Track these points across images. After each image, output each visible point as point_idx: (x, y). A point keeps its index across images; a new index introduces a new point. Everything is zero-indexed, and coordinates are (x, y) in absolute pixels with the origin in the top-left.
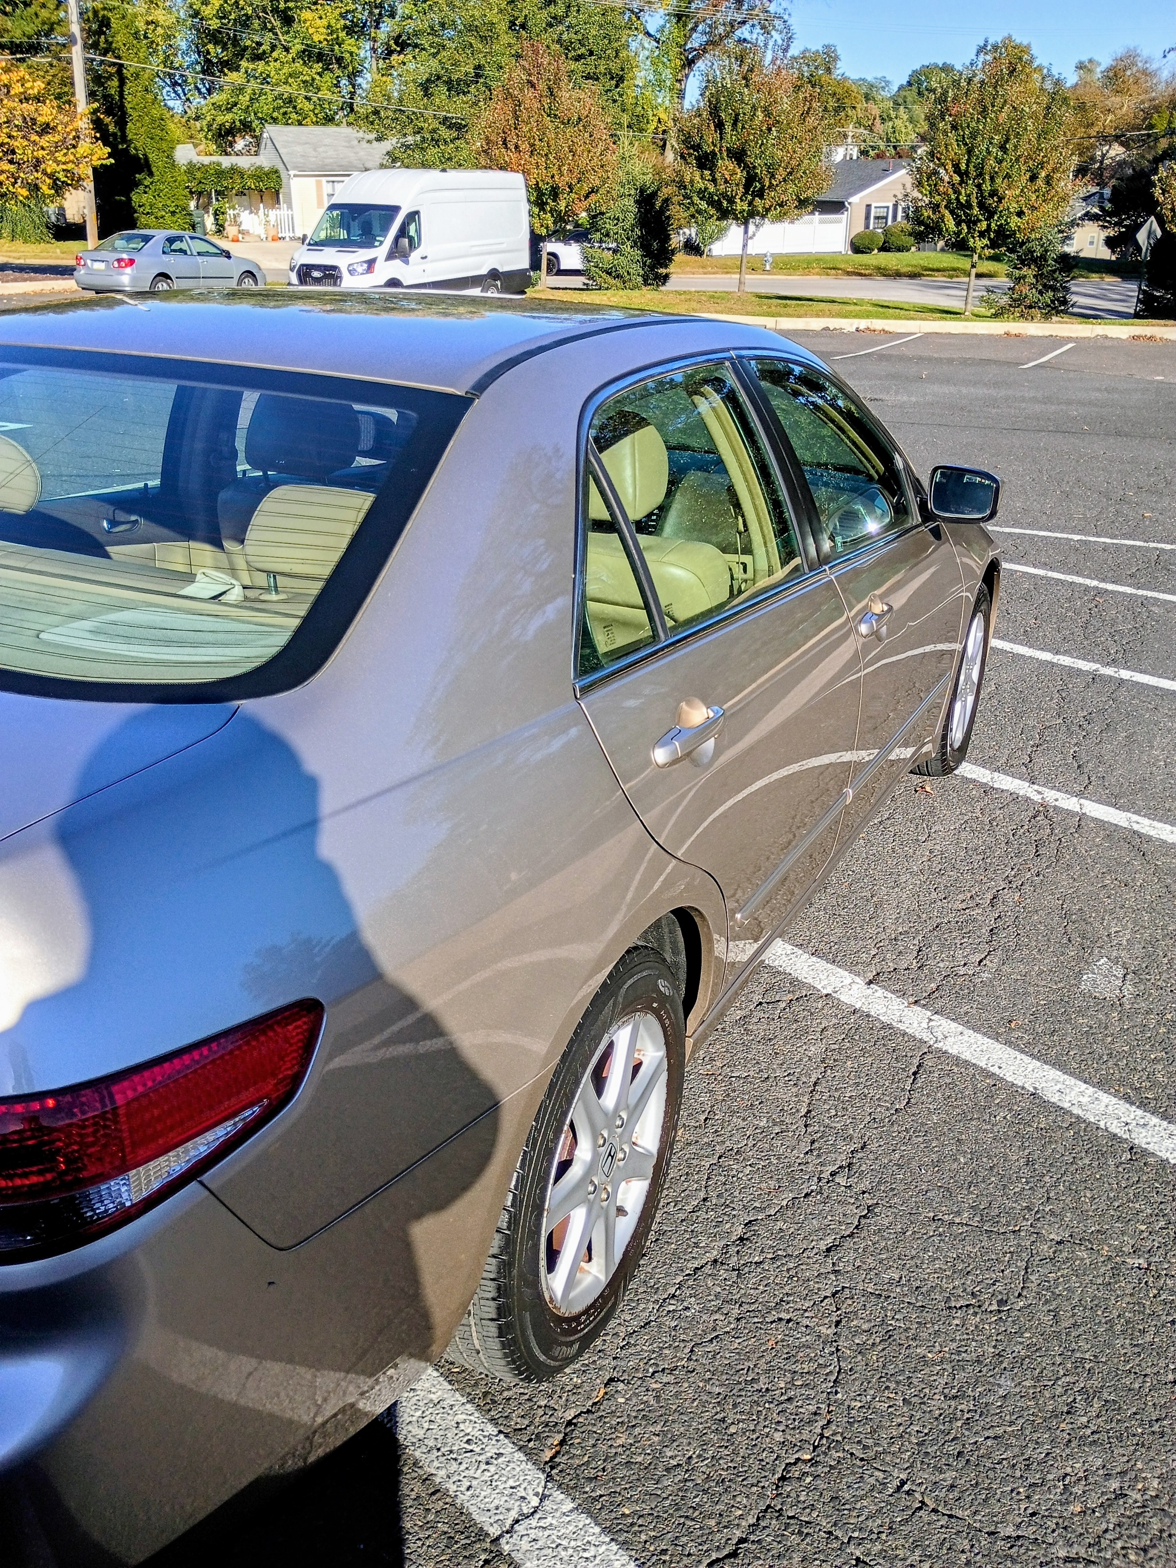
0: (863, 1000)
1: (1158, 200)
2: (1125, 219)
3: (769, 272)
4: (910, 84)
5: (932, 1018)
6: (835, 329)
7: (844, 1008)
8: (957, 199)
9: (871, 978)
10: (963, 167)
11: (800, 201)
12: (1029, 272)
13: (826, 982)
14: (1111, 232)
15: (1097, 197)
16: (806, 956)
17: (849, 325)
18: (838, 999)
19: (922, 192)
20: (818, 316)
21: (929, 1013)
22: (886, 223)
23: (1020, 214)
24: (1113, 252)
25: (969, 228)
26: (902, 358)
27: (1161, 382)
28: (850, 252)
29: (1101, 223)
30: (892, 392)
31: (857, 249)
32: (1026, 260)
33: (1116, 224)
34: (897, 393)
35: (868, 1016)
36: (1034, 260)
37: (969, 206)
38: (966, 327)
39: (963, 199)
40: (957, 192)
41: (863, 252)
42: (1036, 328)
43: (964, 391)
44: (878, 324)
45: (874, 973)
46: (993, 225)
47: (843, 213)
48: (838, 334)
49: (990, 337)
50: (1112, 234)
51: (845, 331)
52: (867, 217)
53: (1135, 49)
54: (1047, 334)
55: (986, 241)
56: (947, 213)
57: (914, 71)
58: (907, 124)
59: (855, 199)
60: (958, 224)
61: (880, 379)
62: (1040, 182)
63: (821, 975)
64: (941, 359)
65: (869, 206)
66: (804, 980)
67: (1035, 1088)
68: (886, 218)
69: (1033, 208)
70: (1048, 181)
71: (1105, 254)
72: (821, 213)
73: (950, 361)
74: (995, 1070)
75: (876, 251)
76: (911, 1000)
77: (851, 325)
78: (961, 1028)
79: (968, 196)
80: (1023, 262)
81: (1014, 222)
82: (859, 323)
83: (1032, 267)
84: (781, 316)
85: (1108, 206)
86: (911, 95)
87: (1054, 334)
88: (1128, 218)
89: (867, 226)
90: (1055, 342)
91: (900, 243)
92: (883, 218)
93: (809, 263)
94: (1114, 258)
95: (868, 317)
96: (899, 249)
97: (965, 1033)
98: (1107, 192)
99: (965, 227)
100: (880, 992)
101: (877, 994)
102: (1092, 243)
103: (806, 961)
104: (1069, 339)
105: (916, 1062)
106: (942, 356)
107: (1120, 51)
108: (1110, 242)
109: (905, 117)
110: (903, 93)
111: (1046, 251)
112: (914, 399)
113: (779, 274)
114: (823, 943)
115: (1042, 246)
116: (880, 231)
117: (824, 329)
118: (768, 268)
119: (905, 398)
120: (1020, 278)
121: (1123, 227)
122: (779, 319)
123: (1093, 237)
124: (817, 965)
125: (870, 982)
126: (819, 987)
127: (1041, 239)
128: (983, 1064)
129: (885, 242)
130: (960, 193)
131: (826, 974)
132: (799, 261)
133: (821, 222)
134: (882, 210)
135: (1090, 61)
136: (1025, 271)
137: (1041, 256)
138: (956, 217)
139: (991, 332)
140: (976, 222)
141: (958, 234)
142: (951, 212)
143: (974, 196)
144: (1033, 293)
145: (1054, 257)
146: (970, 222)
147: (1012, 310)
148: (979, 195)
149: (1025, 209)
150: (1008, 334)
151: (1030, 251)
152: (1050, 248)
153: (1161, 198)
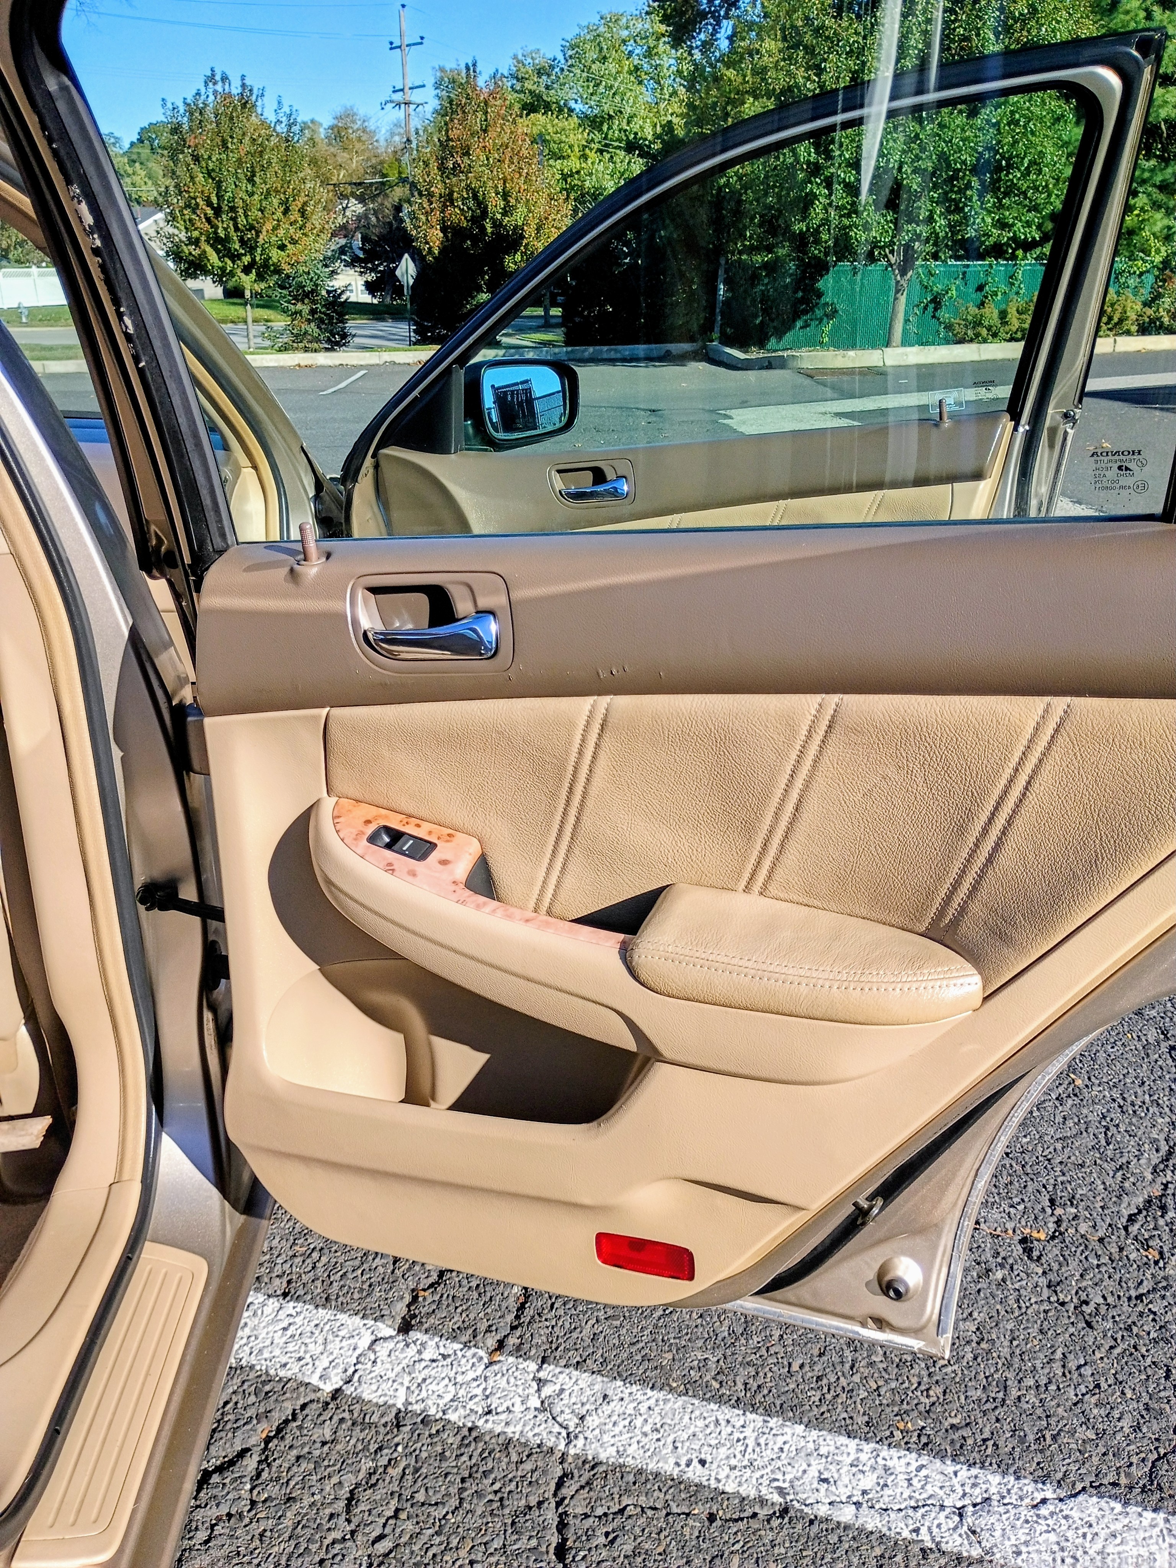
0: (406, 1379)
1: (409, 236)
2: (378, 265)
3: (27, 325)
4: (141, 141)
5: (542, 1375)
7: (375, 1418)
8: (216, 233)
9: (405, 1310)
10: (215, 200)
12: (304, 308)
13: (324, 1362)
14: (371, 277)
16: (273, 1304)
18: (358, 1400)
19: (175, 227)
21: (533, 1366)
23: (282, 247)
24: (374, 296)
25: (233, 262)
29: (358, 269)
32: (298, 295)
33: (371, 270)
35: (425, 1421)
36: (306, 295)
37: (228, 239)
39: (222, 234)
40: (214, 227)
42: (323, 359)
45: (408, 1298)
46: (258, 259)
49: (282, 369)
50: (369, 279)
53: (352, 108)
54: (339, 363)
56: (209, 249)
57: (142, 129)
58: (146, 180)
60: (222, 260)
62: (295, 215)
63: (311, 1347)
66: (282, 1373)
67: (781, 1491)
69: (294, 242)
70: (302, 212)
71: (366, 298)
74: (696, 1473)
76: (491, 1342)
78: (599, 1383)
79: (225, 229)
80: (295, 298)
81: (278, 257)
83: (306, 301)
84: (47, 359)
85: (361, 254)
86: (145, 151)
87: (344, 363)
88: (381, 264)
90: (347, 370)
94: (375, 301)
97: (610, 1393)
98: (357, 243)
99: (229, 262)
100: (433, 1347)
101: (428, 1355)
103: (274, 1320)
104: (362, 367)
105: (551, 1516)
107: (339, 110)
108: (371, 287)
109: (143, 173)
110: (135, 150)
111: (317, 285)
114: (298, 1260)
115: (311, 280)
120: (296, 313)
121: (379, 272)
122: (45, 362)
124: (299, 1320)
125: (405, 1328)
126: (315, 1380)
127: (309, 273)
128: (668, 1467)
130: (217, 228)
131: (320, 1340)
135: (313, 121)
136: (299, 306)
137: (312, 291)
138: (218, 252)
139: (282, 364)
140: (239, 257)
141: (223, 269)
142: (212, 246)
143: (232, 229)
144: (312, 328)
145: (324, 293)
146: (235, 257)
147: (295, 345)
148: (237, 229)
149: (287, 243)
150: (299, 366)
151: (301, 286)
152: (319, 282)
153: (414, 233)
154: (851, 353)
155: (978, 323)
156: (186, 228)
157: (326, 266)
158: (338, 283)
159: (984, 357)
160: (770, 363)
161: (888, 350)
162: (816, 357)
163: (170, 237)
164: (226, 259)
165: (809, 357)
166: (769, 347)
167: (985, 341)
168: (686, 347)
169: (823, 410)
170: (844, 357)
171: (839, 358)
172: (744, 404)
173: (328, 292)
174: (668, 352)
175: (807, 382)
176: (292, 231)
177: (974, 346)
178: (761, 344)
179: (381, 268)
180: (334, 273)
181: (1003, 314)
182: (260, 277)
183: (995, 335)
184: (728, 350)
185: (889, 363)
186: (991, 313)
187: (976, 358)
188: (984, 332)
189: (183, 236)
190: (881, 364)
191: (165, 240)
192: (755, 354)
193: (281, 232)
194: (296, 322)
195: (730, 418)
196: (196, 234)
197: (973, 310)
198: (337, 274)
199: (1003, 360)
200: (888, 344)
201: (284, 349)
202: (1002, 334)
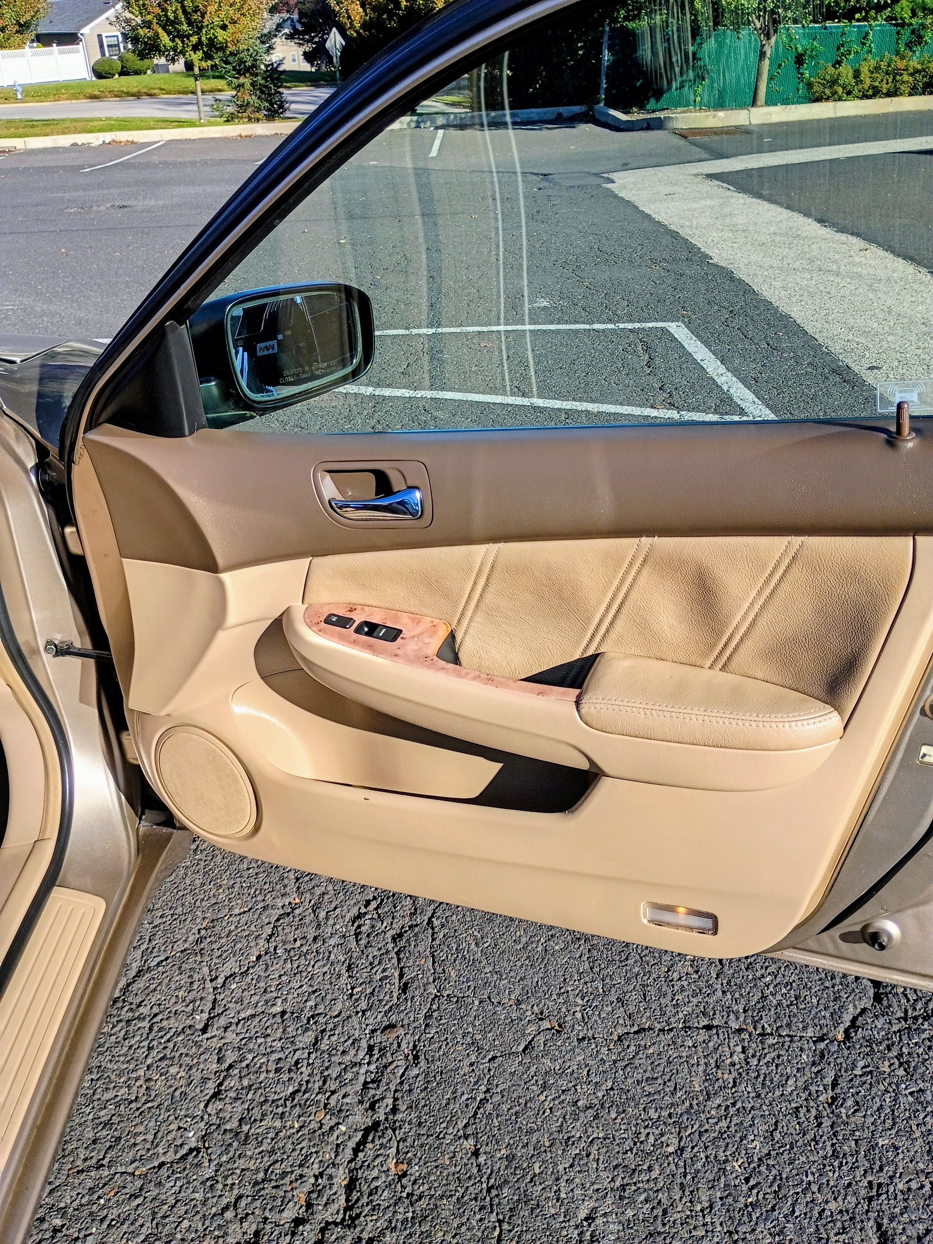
1: (334, 11)
2: (314, 37)
3: (22, 101)
6: (83, 144)
8: (166, 16)
11: (20, 25)
12: (246, 80)
14: (308, 48)
15: (289, 22)
17: (95, 139)
19: (132, 13)
20: (64, 133)
22: (119, 50)
23: (224, 27)
24: (312, 65)
25: (183, 42)
26: (148, 165)
27: (376, 167)
28: (94, 79)
29: (297, 41)
30: (141, 198)
31: (100, 75)
32: (240, 70)
33: (308, 41)
34: (144, 199)
36: (248, 70)
37: (177, 21)
38: (202, 132)
39: (171, 16)
40: (164, 10)
41: (106, 78)
42: (262, 129)
43: (209, 189)
44: (123, 136)
46: (203, 39)
47: (78, 44)
48: (86, 148)
49: (225, 140)
50: (307, 49)
51: (93, 145)
52: (101, 46)
54: (273, 132)
55: (200, 54)
56: (160, 30)
59: (85, 30)
60: (173, 40)
61: (129, 186)
64: (185, 163)
65: (100, 36)
68: (118, 46)
69: (234, 22)
71: (306, 67)
72: (59, 44)
73: (193, 164)
75: (117, 76)
77: (98, 139)
79: (175, 12)
80: (239, 72)
81: (222, 36)
82: (104, 137)
83: (247, 75)
84: (28, 136)
85: (299, 27)
87: (279, 132)
88: (317, 36)
89: (103, 54)
91: (136, 67)
92: (115, 46)
93: (57, 90)
94: (313, 70)
95: (111, 130)
96: (137, 73)
98: (296, 16)
99: (179, 42)
102: (294, 60)
106: (187, 160)
108: (309, 57)
111: (255, 60)
112: (161, 202)
113: (31, 102)
115: (251, 56)
116: (116, 57)
117: (72, 145)
118: (19, 97)
119: (153, 202)
120: (239, 86)
121: (314, 43)
123: (294, 55)
127: (248, 50)
129: (123, 68)
130: (167, 11)
132: (48, 89)
133: (61, 53)
134: (112, 39)
136: (242, 80)
137: (253, 66)
138: (169, 33)
139: (226, 135)
140: (188, 37)
141: (174, 49)
142: (164, 28)
143: (180, 12)
144: (253, 100)
145: (263, 67)
146: (183, 37)
147: (240, 115)
148: (185, 12)
149: (227, 23)
150: (241, 136)
151: (242, 62)
152: (257, 57)
153: (337, 9)
154: (721, 114)
155: (834, 82)
156: (141, 13)
157: (263, 43)
158: (274, 57)
159: (839, 114)
160: (649, 124)
161: (754, 110)
162: (689, 117)
163: (128, 21)
164: (177, 40)
165: (682, 118)
166: (648, 107)
167: (840, 99)
168: (576, 109)
169: (696, 172)
170: (714, 117)
171: (710, 118)
172: (625, 167)
173: (267, 66)
174: (560, 115)
175: (682, 142)
176: (231, 12)
177: (830, 105)
178: (642, 107)
179: (317, 39)
180: (271, 48)
181: (857, 74)
182: (207, 56)
183: (849, 93)
184: (612, 112)
185: (755, 121)
186: (846, 71)
187: (832, 115)
188: (840, 90)
189: (139, 20)
190: (747, 123)
191: (124, 25)
192: (636, 116)
193: (223, 14)
194: (239, 94)
195: (613, 181)
196: (149, 17)
197: (831, 70)
198: (273, 49)
199: (855, 117)
200: (754, 103)
201: (230, 119)
202: (856, 92)
